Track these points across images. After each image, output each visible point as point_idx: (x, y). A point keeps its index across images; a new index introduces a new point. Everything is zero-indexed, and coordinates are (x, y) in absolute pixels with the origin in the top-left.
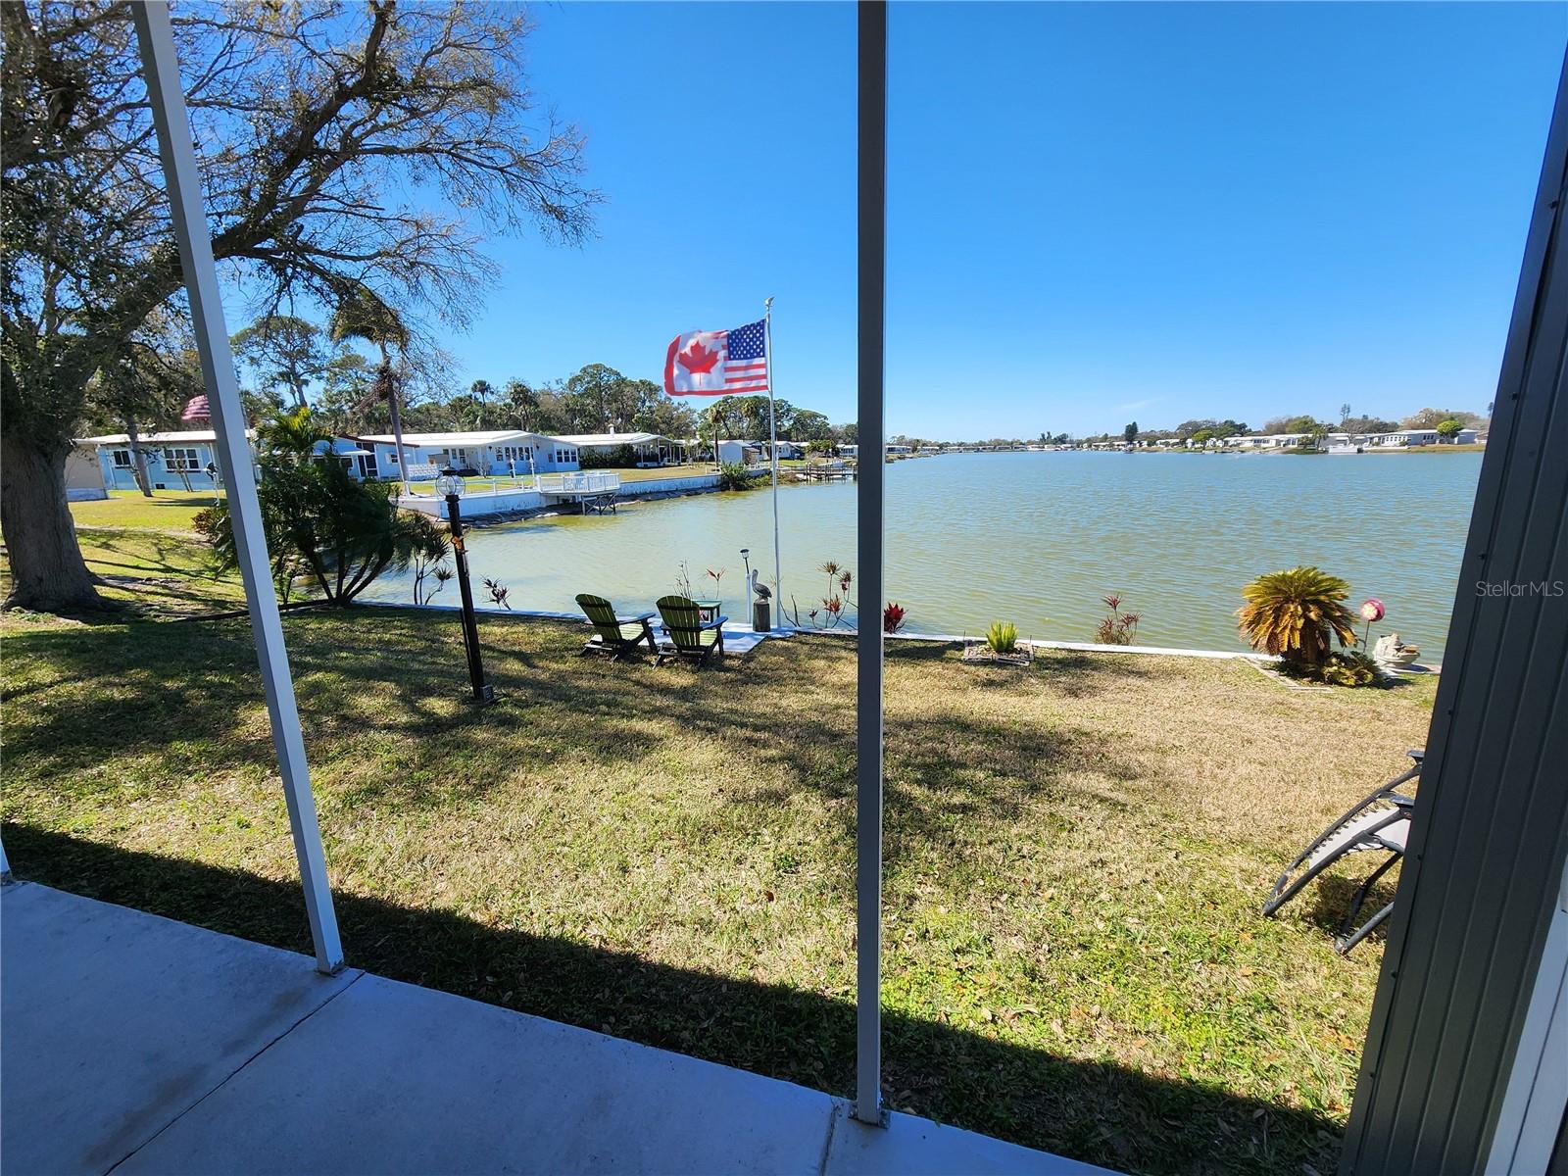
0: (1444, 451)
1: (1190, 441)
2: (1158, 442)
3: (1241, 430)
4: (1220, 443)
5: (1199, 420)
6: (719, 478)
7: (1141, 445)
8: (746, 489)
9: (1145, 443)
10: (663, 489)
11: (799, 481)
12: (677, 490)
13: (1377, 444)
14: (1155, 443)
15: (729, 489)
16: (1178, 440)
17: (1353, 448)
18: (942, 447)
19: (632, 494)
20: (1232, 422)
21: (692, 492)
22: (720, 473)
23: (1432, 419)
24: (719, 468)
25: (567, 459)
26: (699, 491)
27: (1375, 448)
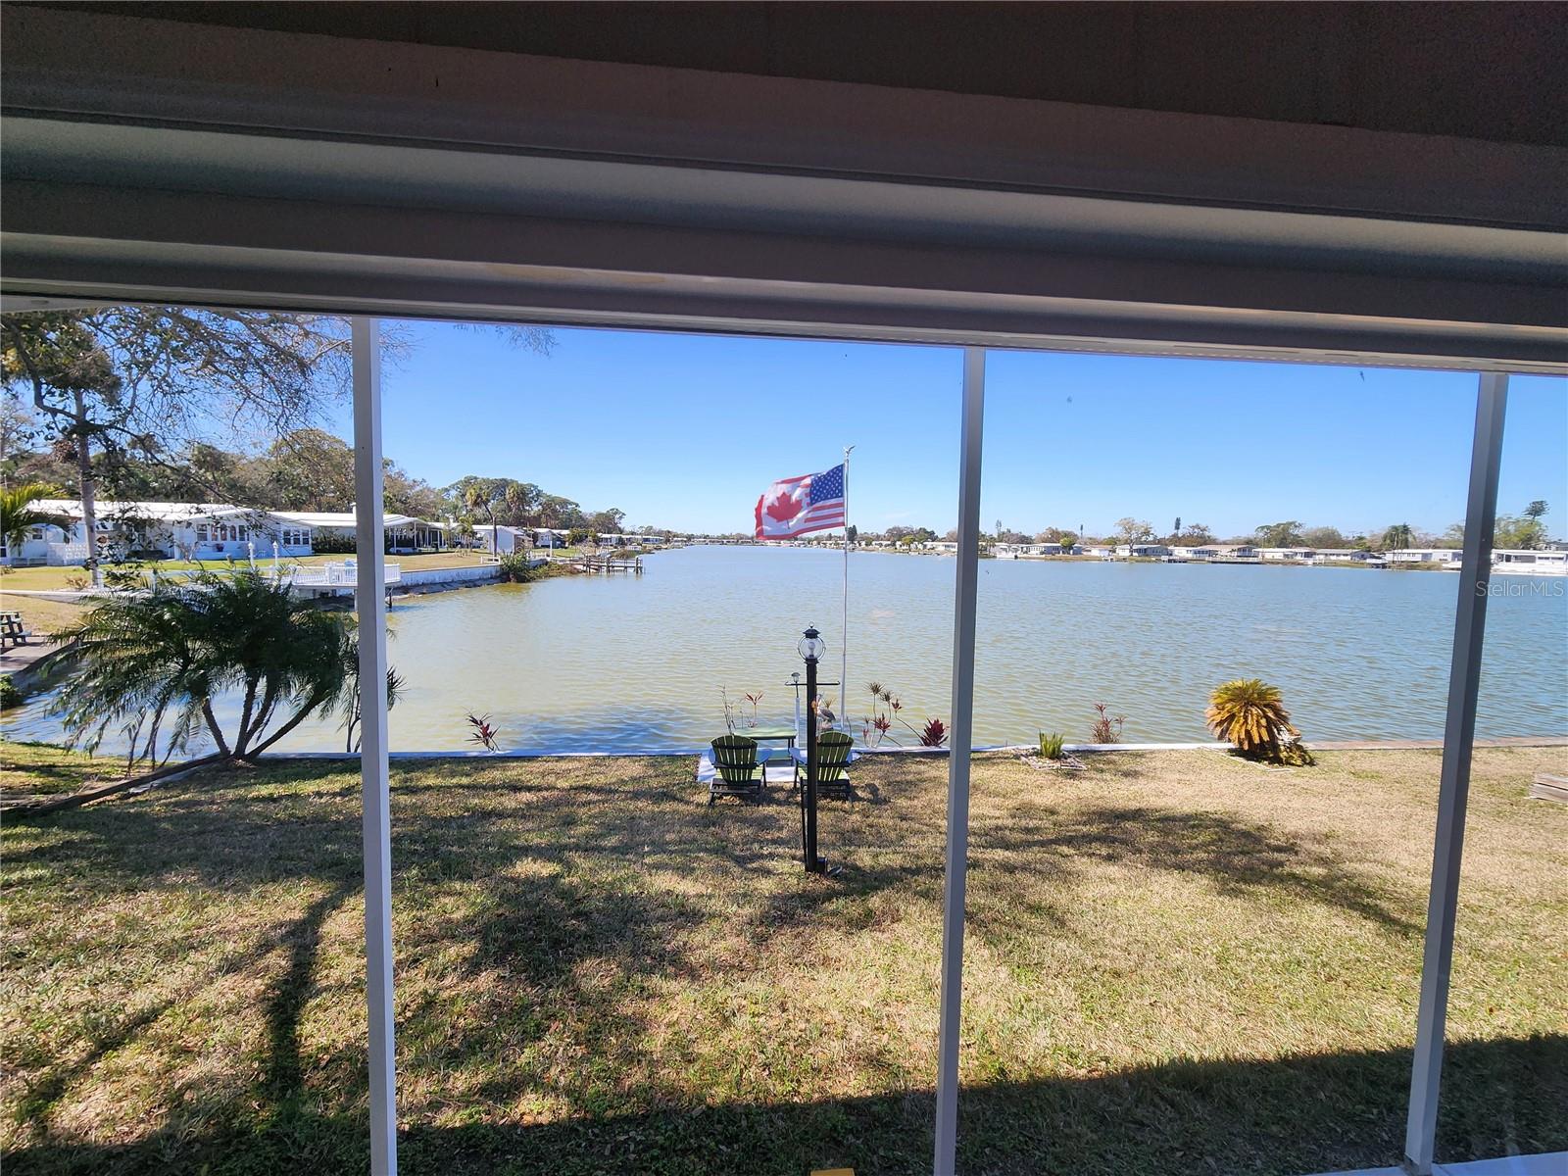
0: (1066, 560)
1: (898, 543)
2: (874, 543)
3: (932, 536)
4: (920, 546)
5: (901, 526)
6: (499, 568)
7: (860, 545)
8: (529, 581)
9: (863, 543)
10: (437, 580)
11: (579, 572)
12: (453, 581)
13: (1026, 552)
14: (871, 544)
15: (510, 581)
16: (889, 542)
17: (1011, 555)
18: (690, 538)
19: (403, 587)
20: (924, 529)
21: (471, 583)
22: (499, 563)
23: (1055, 535)
24: (498, 558)
25: (297, 541)
26: (477, 583)
27: (1025, 555)
